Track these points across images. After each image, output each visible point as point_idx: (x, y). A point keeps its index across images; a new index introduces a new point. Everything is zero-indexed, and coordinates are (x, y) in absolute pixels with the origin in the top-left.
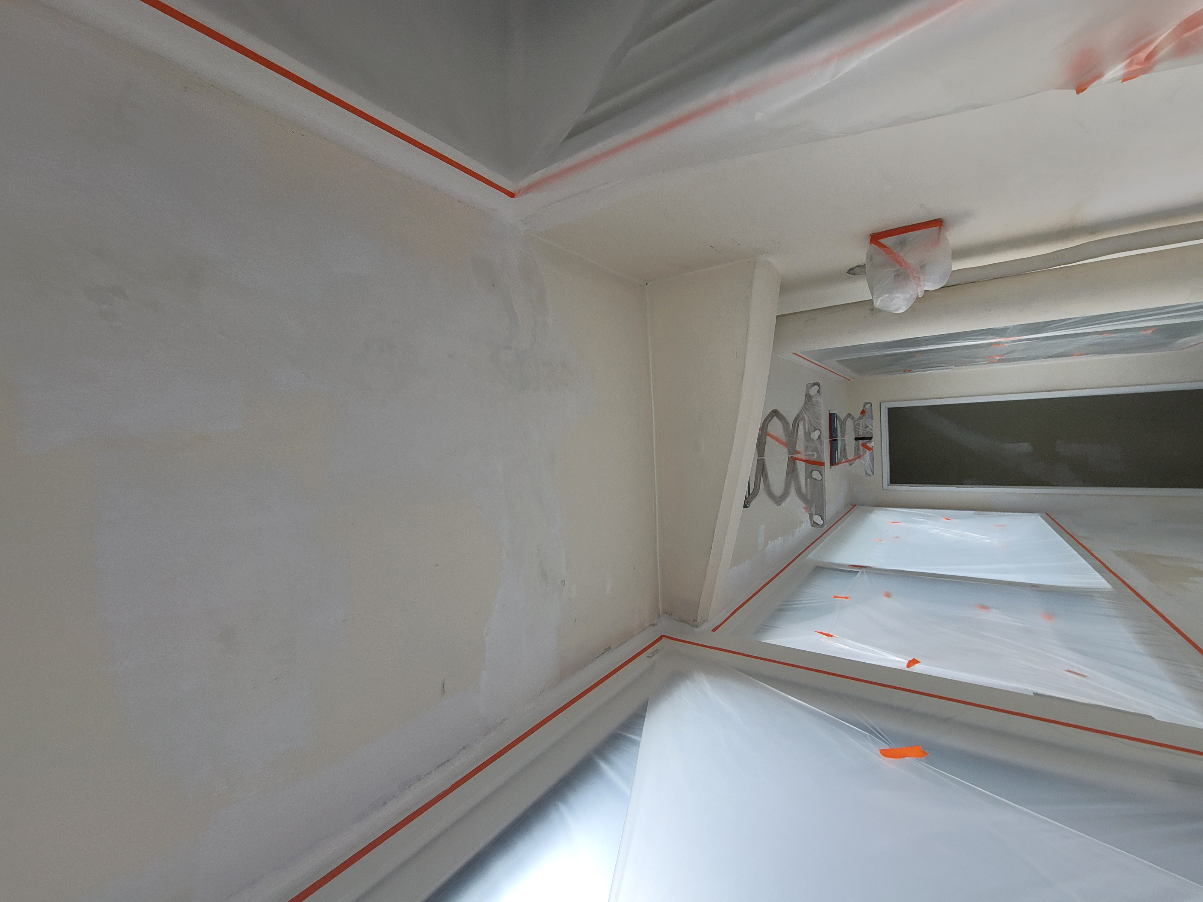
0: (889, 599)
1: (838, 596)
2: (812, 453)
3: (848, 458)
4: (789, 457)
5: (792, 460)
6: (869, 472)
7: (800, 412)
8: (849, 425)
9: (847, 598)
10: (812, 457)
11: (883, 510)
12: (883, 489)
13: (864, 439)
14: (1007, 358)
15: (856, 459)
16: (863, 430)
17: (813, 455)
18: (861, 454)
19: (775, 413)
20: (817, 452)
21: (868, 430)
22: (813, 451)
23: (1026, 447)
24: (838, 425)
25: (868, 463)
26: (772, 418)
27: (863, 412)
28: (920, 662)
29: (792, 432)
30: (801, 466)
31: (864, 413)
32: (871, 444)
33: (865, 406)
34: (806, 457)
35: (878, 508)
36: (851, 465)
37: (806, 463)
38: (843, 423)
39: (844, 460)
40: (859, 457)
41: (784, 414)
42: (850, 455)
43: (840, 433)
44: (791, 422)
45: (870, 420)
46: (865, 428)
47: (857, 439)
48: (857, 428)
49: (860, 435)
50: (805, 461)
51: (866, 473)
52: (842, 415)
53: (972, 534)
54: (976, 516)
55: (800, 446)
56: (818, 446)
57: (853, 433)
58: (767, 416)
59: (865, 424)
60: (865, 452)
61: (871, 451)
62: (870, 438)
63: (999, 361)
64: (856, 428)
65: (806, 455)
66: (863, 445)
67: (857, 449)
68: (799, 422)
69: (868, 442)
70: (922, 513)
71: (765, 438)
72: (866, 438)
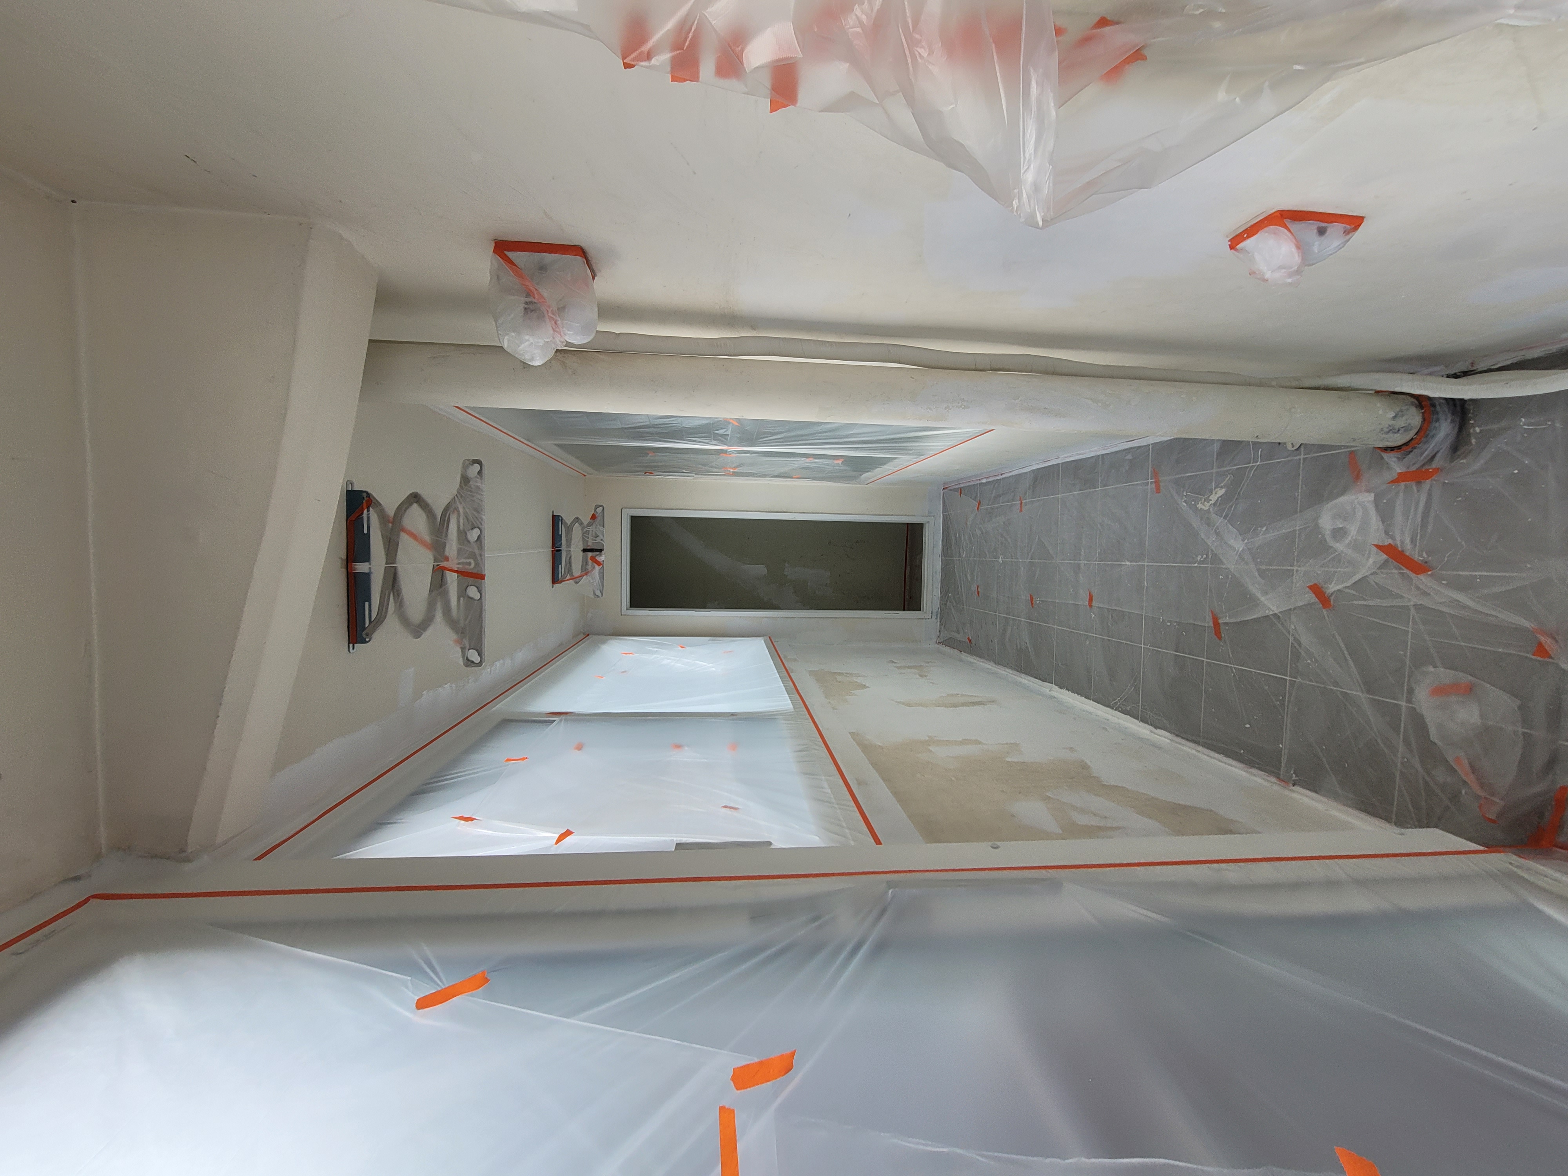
0: (580, 751)
1: (514, 758)
2: (468, 561)
3: (574, 574)
4: (434, 565)
5: (439, 573)
6: (598, 593)
7: (452, 500)
8: (577, 530)
9: (523, 759)
10: (467, 567)
11: (617, 639)
12: (621, 615)
13: (593, 551)
14: (741, 471)
15: (583, 576)
16: (593, 540)
17: (470, 564)
18: (590, 569)
19: (415, 498)
20: (475, 560)
21: (598, 540)
22: (471, 558)
23: (761, 570)
24: (563, 531)
25: (597, 581)
26: (411, 504)
27: (594, 517)
28: (572, 833)
29: (439, 527)
30: (452, 579)
31: (595, 519)
32: (601, 558)
33: (596, 509)
34: (460, 566)
35: (614, 637)
36: (577, 583)
37: (459, 574)
38: (569, 529)
39: (568, 577)
40: (586, 574)
41: (429, 501)
42: (577, 570)
43: (565, 542)
44: (439, 513)
45: (601, 528)
46: (596, 538)
47: (585, 551)
48: (586, 537)
49: (589, 546)
50: (457, 572)
51: (595, 594)
52: (568, 519)
53: (701, 663)
54: (710, 642)
55: (452, 548)
56: (477, 552)
57: (581, 543)
58: (401, 503)
59: (595, 533)
60: (594, 567)
61: (601, 566)
62: (601, 551)
63: (735, 474)
64: (584, 536)
65: (459, 564)
66: (593, 559)
67: (585, 563)
68: (449, 514)
69: (598, 555)
70: (659, 641)
71: (398, 536)
72: (596, 549)
